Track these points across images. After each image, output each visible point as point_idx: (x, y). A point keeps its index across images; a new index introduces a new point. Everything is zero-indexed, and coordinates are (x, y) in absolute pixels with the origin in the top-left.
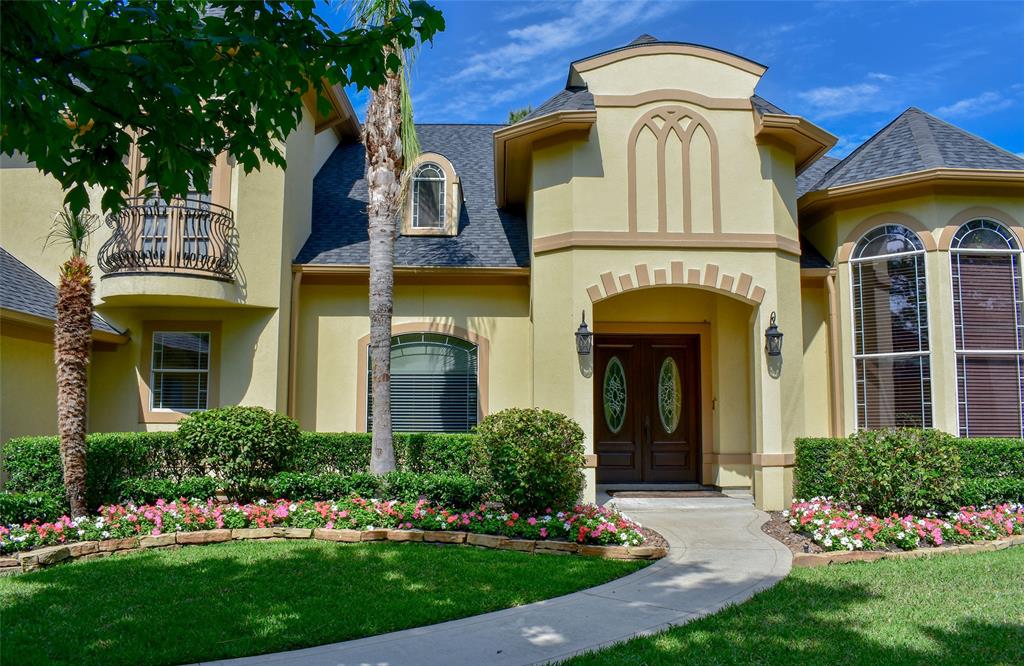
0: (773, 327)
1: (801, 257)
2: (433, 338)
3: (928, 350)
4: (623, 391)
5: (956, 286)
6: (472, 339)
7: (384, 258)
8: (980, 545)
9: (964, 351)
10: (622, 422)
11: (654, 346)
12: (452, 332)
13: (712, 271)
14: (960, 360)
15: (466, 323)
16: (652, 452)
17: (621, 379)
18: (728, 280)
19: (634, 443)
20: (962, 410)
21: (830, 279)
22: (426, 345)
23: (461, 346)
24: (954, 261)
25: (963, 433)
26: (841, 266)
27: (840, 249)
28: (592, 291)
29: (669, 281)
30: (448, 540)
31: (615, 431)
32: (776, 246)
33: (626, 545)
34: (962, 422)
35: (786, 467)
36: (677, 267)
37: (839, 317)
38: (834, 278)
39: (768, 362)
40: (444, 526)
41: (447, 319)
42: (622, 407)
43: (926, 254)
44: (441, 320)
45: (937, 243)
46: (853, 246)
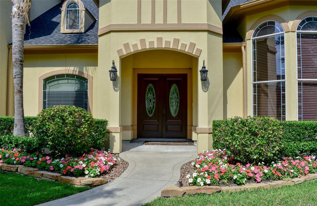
0: (204, 67)
1: (223, 35)
2: (70, 76)
3: (285, 79)
4: (154, 99)
5: (299, 49)
6: (85, 76)
7: (17, 37)
8: (286, 181)
9: (302, 80)
10: (153, 111)
11: (167, 79)
12: (77, 73)
13: (177, 41)
14: (299, 84)
15: (83, 70)
16: (166, 125)
17: (153, 94)
18: (184, 45)
19: (158, 121)
20: (300, 107)
21: (243, 48)
22: (68, 79)
23: (82, 80)
24: (298, 37)
25: (300, 119)
26: (248, 41)
27: (247, 33)
28: (119, 51)
29: (156, 46)
30: (10, 170)
31: (150, 116)
32: (207, 29)
33: (87, 177)
34: (300, 113)
35: (209, 133)
36: (160, 40)
37: (246, 64)
38: (245, 47)
39: (202, 84)
40: (15, 162)
41: (75, 68)
42: (153, 105)
43: (285, 33)
44: (72, 68)
45: (290, 28)
46: (252, 32)
